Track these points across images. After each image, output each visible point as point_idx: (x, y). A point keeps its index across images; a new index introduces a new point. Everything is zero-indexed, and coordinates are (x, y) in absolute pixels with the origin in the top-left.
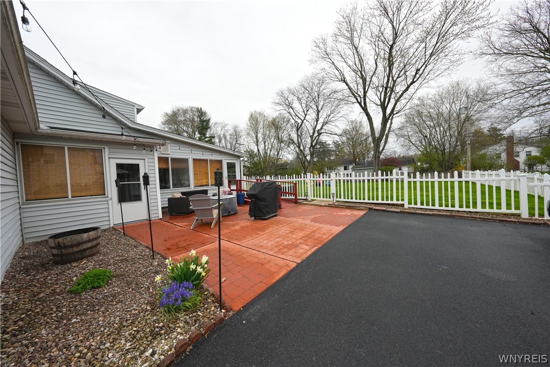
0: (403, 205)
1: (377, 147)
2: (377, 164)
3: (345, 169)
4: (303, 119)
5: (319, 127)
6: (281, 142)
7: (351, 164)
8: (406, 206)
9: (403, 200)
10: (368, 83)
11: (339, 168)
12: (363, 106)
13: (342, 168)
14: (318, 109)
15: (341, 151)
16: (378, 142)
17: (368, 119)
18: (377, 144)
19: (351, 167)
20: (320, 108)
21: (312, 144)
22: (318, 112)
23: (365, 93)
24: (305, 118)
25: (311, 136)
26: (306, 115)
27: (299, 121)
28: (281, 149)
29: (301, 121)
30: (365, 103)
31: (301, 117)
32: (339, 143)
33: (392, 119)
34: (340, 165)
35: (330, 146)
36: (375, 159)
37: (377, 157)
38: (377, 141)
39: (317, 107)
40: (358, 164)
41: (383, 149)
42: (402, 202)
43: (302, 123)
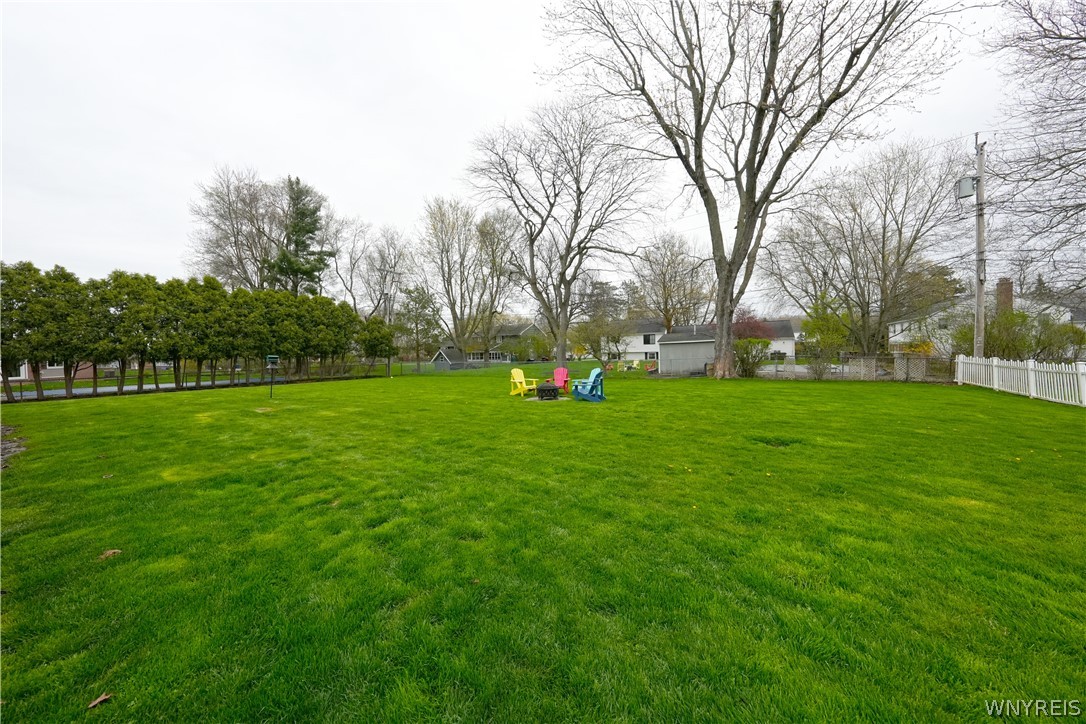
1: (727, 283)
2: (725, 333)
3: (647, 341)
4: (544, 213)
5: (580, 235)
6: (501, 274)
7: (659, 331)
10: (707, 103)
11: (628, 339)
12: (694, 167)
13: (642, 339)
14: (578, 188)
15: (640, 301)
16: (730, 271)
17: (706, 205)
18: (728, 278)
19: (658, 337)
21: (562, 275)
22: (580, 193)
23: (700, 129)
24: (550, 212)
25: (561, 257)
26: (552, 205)
27: (537, 220)
28: (500, 289)
29: (540, 221)
31: (540, 209)
32: (637, 285)
33: (764, 217)
35: (617, 292)
36: (722, 317)
37: (727, 311)
38: (727, 269)
40: (674, 332)
41: (741, 292)
43: (543, 224)
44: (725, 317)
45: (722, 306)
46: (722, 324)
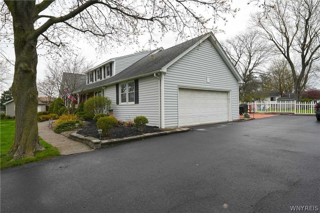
0: (294, 113)
1: (297, 84)
2: (297, 97)
3: (272, 100)
4: (237, 61)
5: (250, 67)
7: (277, 96)
8: (295, 113)
9: (294, 111)
11: (267, 99)
12: (287, 56)
13: (269, 99)
14: (250, 55)
15: (268, 83)
16: (298, 81)
17: (290, 65)
18: (298, 83)
19: (277, 98)
20: (252, 55)
22: (250, 57)
23: (288, 47)
26: (239, 58)
30: (288, 54)
31: (235, 60)
34: (268, 96)
36: (296, 93)
37: (297, 92)
39: (250, 53)
42: (294, 112)
43: (236, 63)
44: (297, 93)
45: (296, 90)
46: (296, 95)
